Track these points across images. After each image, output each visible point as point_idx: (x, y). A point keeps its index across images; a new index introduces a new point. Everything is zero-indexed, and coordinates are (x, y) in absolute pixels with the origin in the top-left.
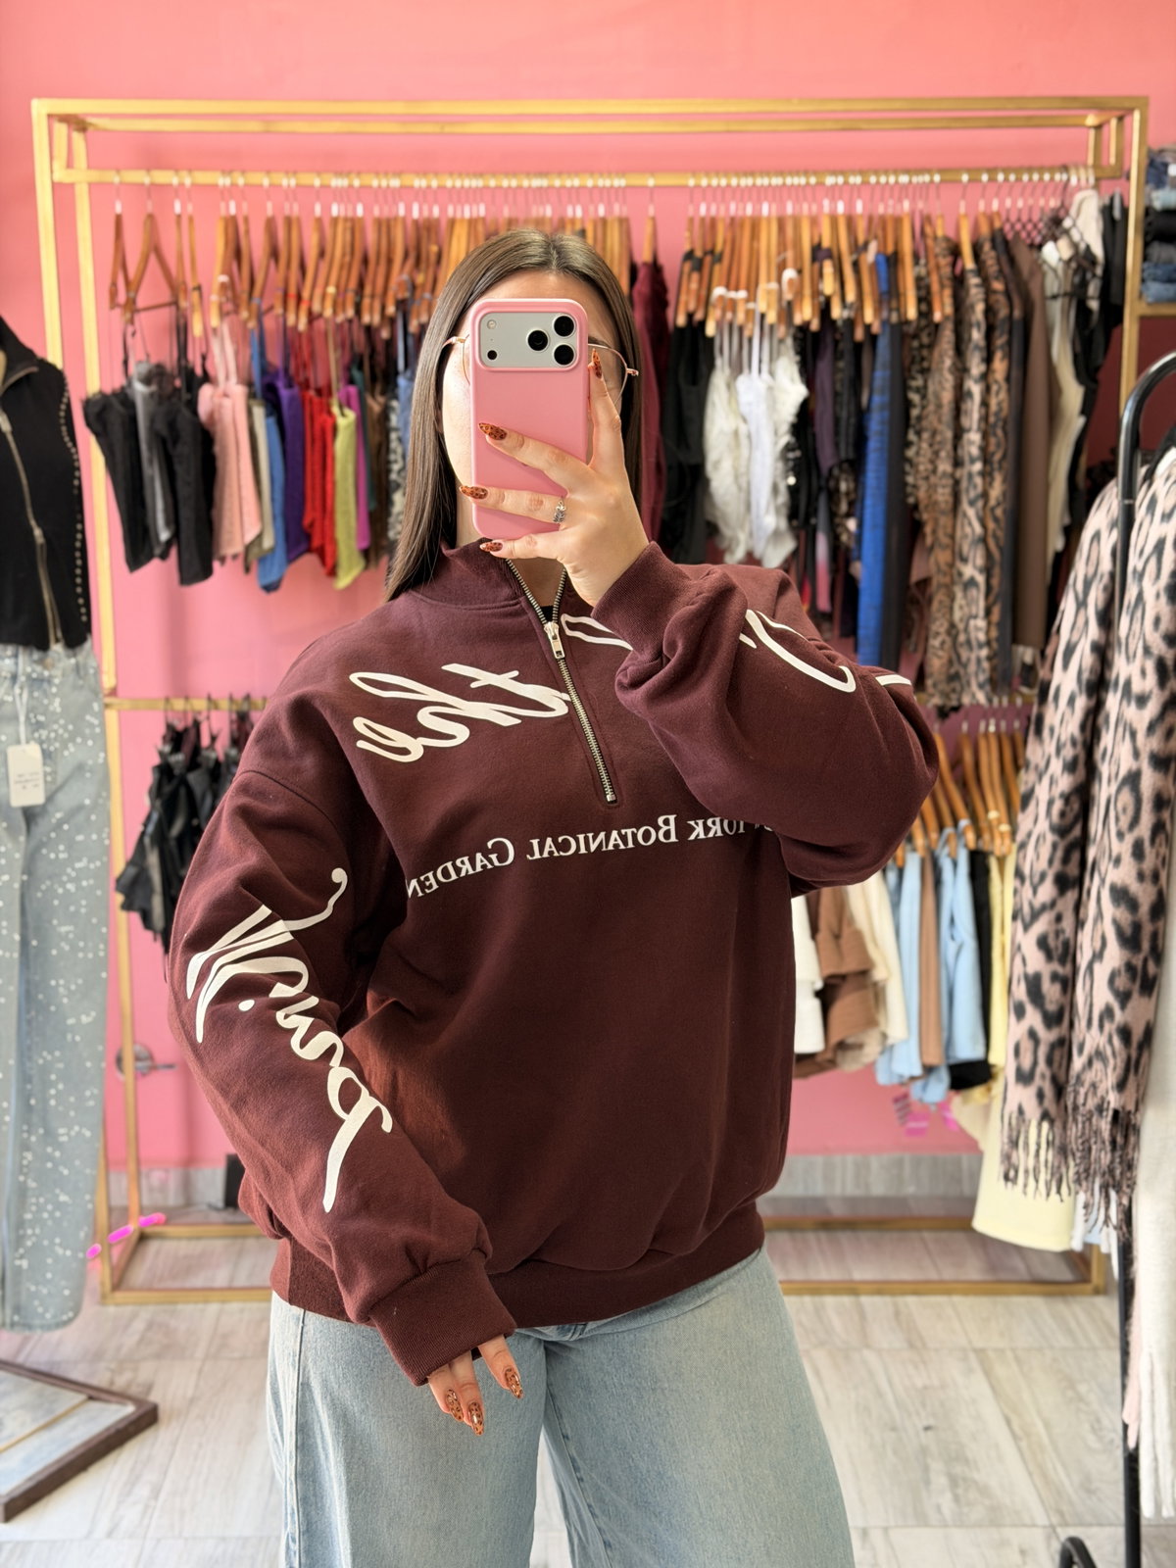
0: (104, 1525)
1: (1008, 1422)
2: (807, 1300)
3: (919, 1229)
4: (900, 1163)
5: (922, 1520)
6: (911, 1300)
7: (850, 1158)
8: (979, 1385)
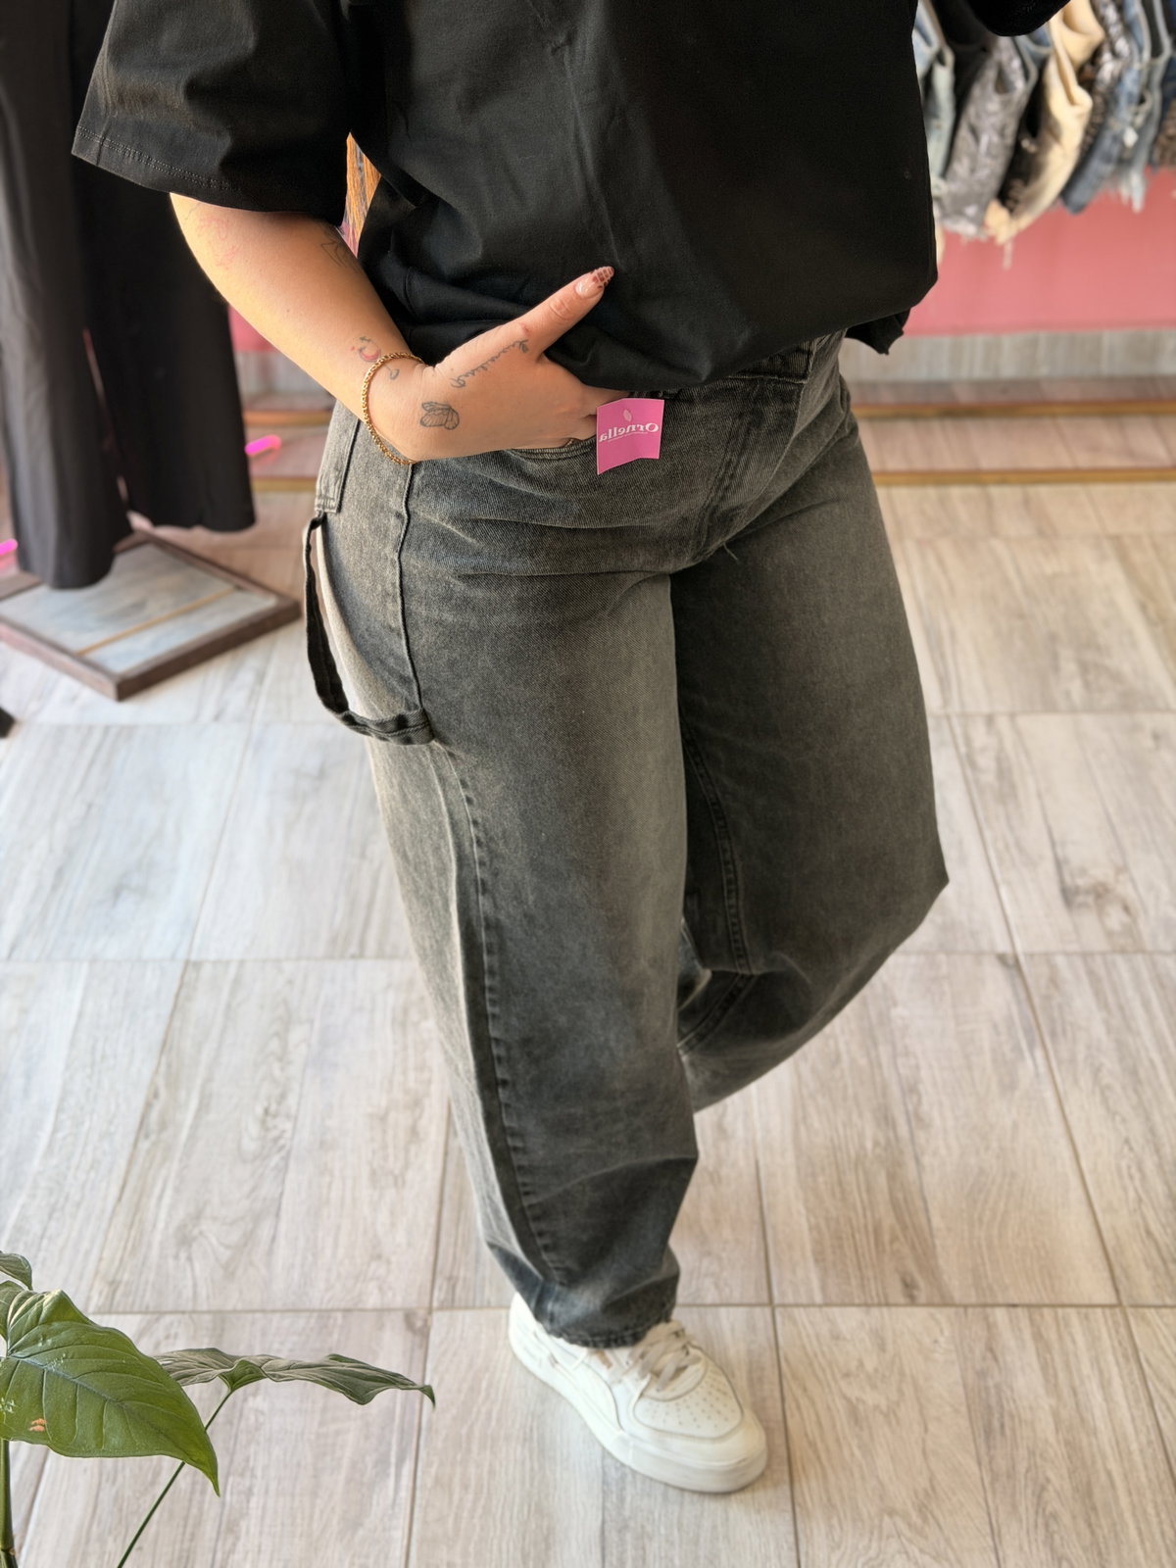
0: (209, 710)
1: (1143, 608)
2: (932, 492)
3: (1054, 416)
4: (1034, 344)
5: (1050, 707)
6: (1043, 492)
7: (980, 339)
8: (1113, 572)
